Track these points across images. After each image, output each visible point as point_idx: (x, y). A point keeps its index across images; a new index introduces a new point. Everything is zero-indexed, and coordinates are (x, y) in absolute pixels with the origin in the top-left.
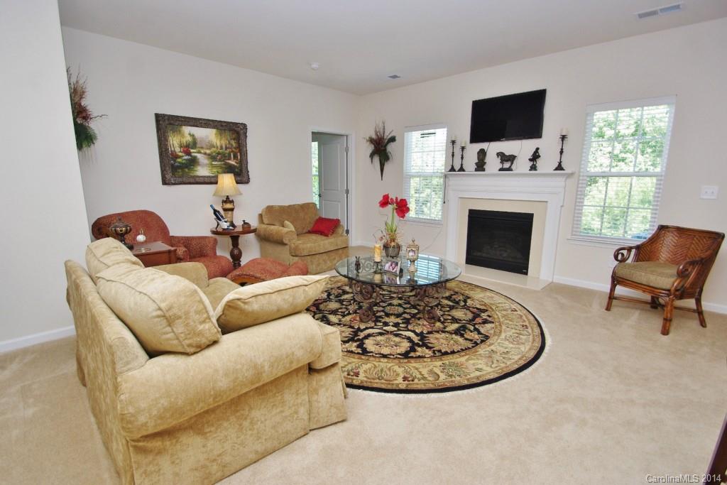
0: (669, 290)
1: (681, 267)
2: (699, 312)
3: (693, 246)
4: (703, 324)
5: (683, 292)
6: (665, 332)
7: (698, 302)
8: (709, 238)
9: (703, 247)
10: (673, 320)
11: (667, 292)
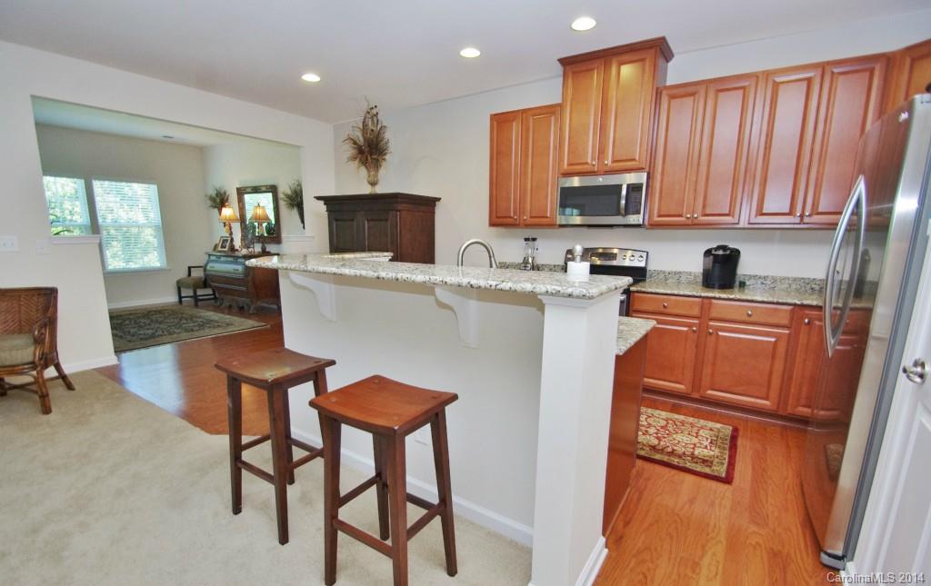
0: (33, 363)
1: (36, 333)
2: (62, 376)
3: (23, 308)
4: (70, 387)
5: (46, 358)
6: (46, 410)
7: (58, 367)
8: (39, 295)
9: (37, 306)
10: (51, 393)
11: (30, 366)
